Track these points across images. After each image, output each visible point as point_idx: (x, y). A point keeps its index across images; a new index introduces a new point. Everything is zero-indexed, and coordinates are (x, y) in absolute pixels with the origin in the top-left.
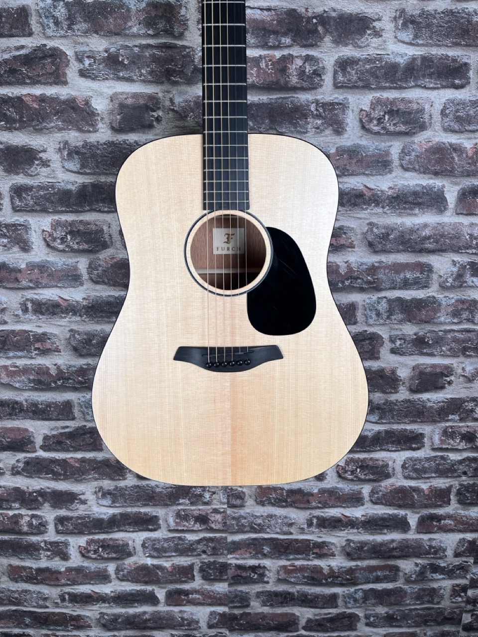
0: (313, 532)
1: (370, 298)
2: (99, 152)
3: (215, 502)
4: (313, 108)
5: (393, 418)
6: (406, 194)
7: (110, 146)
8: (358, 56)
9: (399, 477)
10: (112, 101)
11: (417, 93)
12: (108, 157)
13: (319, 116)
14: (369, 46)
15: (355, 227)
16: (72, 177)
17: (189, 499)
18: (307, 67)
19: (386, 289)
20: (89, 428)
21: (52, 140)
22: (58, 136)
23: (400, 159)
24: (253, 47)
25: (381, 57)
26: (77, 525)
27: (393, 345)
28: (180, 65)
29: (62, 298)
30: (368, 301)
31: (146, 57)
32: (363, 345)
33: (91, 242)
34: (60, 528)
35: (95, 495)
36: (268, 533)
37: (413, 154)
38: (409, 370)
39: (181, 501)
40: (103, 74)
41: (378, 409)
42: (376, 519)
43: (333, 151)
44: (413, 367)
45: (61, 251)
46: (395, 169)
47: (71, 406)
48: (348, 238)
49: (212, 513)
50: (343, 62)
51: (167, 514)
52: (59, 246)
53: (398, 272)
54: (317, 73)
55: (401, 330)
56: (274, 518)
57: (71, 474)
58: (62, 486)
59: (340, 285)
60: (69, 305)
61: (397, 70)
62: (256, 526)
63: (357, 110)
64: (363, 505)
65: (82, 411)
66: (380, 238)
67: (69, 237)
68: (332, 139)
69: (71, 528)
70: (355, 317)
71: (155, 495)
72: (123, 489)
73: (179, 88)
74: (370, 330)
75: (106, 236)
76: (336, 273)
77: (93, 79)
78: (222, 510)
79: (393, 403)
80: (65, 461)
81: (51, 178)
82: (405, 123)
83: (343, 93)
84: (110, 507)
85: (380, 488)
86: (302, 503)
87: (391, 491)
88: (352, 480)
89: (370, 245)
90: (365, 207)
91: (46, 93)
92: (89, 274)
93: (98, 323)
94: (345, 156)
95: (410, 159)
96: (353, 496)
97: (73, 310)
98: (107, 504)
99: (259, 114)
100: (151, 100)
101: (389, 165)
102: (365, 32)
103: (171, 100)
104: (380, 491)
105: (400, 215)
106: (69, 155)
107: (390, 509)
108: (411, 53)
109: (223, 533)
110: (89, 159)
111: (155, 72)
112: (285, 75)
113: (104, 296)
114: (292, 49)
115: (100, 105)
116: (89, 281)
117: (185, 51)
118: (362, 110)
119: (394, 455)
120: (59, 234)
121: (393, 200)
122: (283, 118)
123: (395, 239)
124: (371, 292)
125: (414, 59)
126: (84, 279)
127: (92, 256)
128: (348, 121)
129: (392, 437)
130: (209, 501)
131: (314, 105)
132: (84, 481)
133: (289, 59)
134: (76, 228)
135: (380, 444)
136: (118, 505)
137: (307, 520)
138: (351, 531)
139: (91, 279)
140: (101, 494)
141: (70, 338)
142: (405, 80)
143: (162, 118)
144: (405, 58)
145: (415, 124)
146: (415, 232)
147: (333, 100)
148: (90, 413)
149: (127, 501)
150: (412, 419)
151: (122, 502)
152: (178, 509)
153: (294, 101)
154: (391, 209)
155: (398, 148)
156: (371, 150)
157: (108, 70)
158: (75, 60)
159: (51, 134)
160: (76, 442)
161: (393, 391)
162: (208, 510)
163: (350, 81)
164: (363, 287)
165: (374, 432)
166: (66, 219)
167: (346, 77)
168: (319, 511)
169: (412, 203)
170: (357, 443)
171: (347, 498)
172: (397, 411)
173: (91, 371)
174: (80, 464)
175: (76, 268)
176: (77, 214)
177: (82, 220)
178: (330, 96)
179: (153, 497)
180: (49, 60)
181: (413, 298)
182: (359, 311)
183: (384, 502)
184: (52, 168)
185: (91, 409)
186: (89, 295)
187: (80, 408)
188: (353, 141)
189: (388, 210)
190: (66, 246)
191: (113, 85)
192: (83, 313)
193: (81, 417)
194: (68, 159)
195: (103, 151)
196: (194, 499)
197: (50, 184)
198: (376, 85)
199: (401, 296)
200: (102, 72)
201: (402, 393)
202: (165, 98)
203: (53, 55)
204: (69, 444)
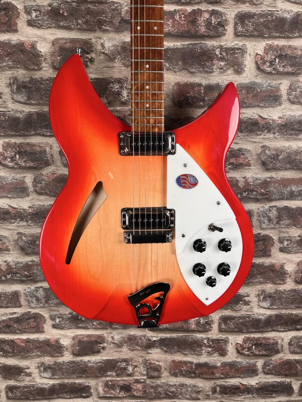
0: (217, 398)
1: (262, 207)
2: (42, 86)
3: (137, 374)
4: (217, 52)
5: (282, 305)
6: (292, 123)
7: (52, 82)
8: (254, 11)
9: (286, 352)
10: (53, 45)
13: (222, 59)
14: (262, 4)
15: (251, 149)
16: (20, 107)
17: (115, 372)
18: (213, 19)
19: (276, 200)
20: (33, 314)
21: (3, 76)
22: (9, 73)
23: (288, 94)
24: (169, 3)
25: (272, 13)
26: (23, 393)
27: (282, 245)
28: (110, 16)
29: (11, 207)
30: (262, 209)
31: (82, 10)
32: (257, 245)
33: (36, 161)
34: (10, 395)
35: (38, 370)
36: (180, 399)
37: (298, 90)
38: (295, 266)
39: (109, 373)
40: (47, 24)
41: (270, 297)
42: (267, 386)
44: (298, 263)
45: (11, 168)
46: (283, 102)
47: (18, 296)
48: (245, 158)
49: (134, 383)
50: (242, 16)
51: (97, 384)
52: (9, 164)
53: (285, 186)
54: (222, 25)
55: (288, 233)
56: (184, 387)
57: (19, 353)
58: (11, 362)
59: (239, 196)
60: (17, 212)
61: (285, 24)
62: (170, 394)
63: (253, 54)
64: (257, 375)
66: (272, 159)
67: (17, 156)
68: (233, 78)
69: (19, 395)
71: (87, 369)
72: (61, 364)
73: (109, 35)
74: (264, 233)
75: (48, 156)
76: (236, 187)
77: (38, 28)
78: (142, 381)
79: (281, 292)
80: (13, 341)
81: (3, 107)
82: (291, 66)
83: (242, 40)
84: (50, 378)
85: (271, 362)
86: (208, 375)
87: (280, 363)
88: (248, 355)
89: (264, 164)
90: (259, 133)
92: (34, 187)
94: (243, 91)
95: (296, 94)
96: (249, 368)
97: (21, 216)
98: (48, 376)
99: (174, 57)
100: (86, 44)
101: (279, 99)
103: (102, 45)
104: (271, 364)
105: (288, 140)
106: (18, 89)
107: (278, 378)
108: (296, 11)
109: (142, 400)
110: (35, 93)
111: (89, 22)
112: (195, 25)
113: (46, 205)
114: (201, 5)
115: (44, 48)
116: (34, 192)
117: (114, 5)
118: (257, 54)
119: (282, 335)
120: (9, 154)
121: (282, 128)
122: (193, 60)
123: (283, 159)
124: (264, 202)
125: (298, 15)
126: (30, 191)
127: (37, 172)
128: (246, 63)
129: (281, 320)
130: (131, 373)
131: (219, 49)
132: (29, 358)
133: (198, 12)
134: (24, 149)
135: (271, 326)
136: (57, 377)
137: (211, 388)
138: (247, 396)
139: (36, 191)
140: (42, 368)
141: (18, 239)
142: (291, 31)
143: (94, 59)
144: (291, 14)
145: (300, 67)
146: (300, 153)
147: (234, 46)
148: (34, 301)
149: (65, 374)
150: (297, 305)
151: (60, 375)
152: (106, 380)
153: (203, 46)
154: (281, 135)
155: (287, 86)
156: (264, 86)
157: (50, 21)
158: (24, 13)
159: (3, 71)
160: (22, 325)
161: (282, 283)
162: (131, 380)
163: (247, 31)
164: (257, 198)
165: (266, 316)
166: (15, 141)
167: (245, 28)
168: (222, 380)
169: (297, 130)
170: (252, 325)
171: (244, 370)
172: (285, 298)
173: (35, 267)
174: (25, 344)
175: (23, 182)
176: (24, 137)
177: (29, 143)
178: (232, 43)
179: (86, 370)
180: (3, 13)
181: (298, 207)
182: (254, 218)
183: (274, 372)
184: (4, 100)
185: (35, 299)
186: (34, 204)
187: (25, 297)
188: (250, 79)
189: (278, 135)
190: (15, 164)
191: (55, 32)
192: (28, 219)
193: (27, 305)
194: (17, 92)
195: (46, 86)
196: (120, 372)
197: (2, 112)
198: (268, 35)
199: (288, 206)
200: (46, 22)
201: (289, 284)
202: (97, 43)
203: (6, 9)
204: (16, 328)
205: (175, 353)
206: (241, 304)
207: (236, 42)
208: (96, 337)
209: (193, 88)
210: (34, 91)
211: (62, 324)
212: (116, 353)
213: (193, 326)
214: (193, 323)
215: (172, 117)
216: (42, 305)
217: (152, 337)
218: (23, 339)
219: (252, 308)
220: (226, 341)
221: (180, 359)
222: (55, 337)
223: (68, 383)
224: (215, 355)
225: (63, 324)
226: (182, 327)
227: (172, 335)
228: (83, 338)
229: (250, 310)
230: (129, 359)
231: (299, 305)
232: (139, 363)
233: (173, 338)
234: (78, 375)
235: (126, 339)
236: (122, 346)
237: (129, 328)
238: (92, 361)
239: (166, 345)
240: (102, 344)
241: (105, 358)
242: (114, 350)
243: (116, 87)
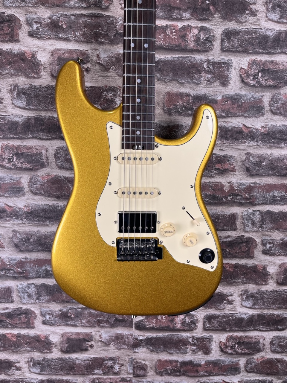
1: (247, 211)
2: (41, 93)
3: (123, 372)
4: (205, 65)
5: (264, 305)
6: (274, 132)
7: (50, 89)
8: (239, 29)
9: (267, 351)
10: (52, 55)
11: (282, 58)
12: (48, 97)
13: (210, 72)
14: (247, 22)
15: (236, 156)
16: (19, 112)
17: (102, 370)
18: (202, 35)
19: (259, 204)
20: (25, 310)
21: (5, 83)
22: (10, 80)
23: (270, 106)
24: (161, 19)
25: (256, 31)
27: (264, 248)
28: (106, 30)
29: (8, 205)
30: (246, 213)
31: (80, 23)
32: (241, 247)
33: (32, 162)
35: (28, 364)
37: (280, 102)
38: (277, 268)
39: (96, 371)
41: (252, 297)
43: (220, 98)
44: (280, 265)
45: (8, 169)
46: (266, 113)
47: (11, 292)
48: (230, 164)
50: (228, 33)
51: (84, 382)
52: (7, 165)
53: (268, 191)
54: (210, 40)
55: (271, 236)
59: (224, 199)
60: (13, 211)
61: (268, 41)
63: (238, 68)
64: (239, 373)
65: (19, 296)
66: (255, 165)
67: (15, 158)
68: (219, 89)
70: (235, 225)
71: (75, 366)
72: (49, 360)
73: (104, 47)
74: (247, 235)
75: (44, 158)
76: (221, 191)
77: (39, 38)
78: (128, 379)
79: (263, 293)
80: (4, 336)
81: (3, 112)
82: (273, 79)
83: (228, 55)
84: (39, 374)
85: (253, 360)
86: (192, 372)
87: (261, 362)
88: (231, 354)
89: (248, 170)
90: (243, 141)
91: (3, 48)
92: (29, 187)
93: (35, 225)
94: (229, 102)
95: (277, 106)
96: (232, 366)
97: (17, 215)
98: (37, 372)
99: (165, 69)
100: (82, 55)
101: (261, 110)
102: (244, 12)
103: (98, 56)
104: (253, 362)
105: (270, 148)
106: (18, 95)
107: (260, 376)
108: (278, 29)
110: (33, 99)
111: (86, 34)
112: (185, 40)
113: (41, 204)
114: (191, 21)
115: (43, 58)
116: (29, 192)
117: (109, 19)
118: (242, 68)
119: (265, 334)
120: (7, 155)
121: (265, 136)
122: (183, 72)
123: (266, 165)
124: (248, 206)
125: (280, 33)
126: (25, 191)
127: (32, 173)
128: (232, 76)
129: (263, 320)
130: (118, 371)
131: (206, 63)
132: (19, 352)
133: (189, 28)
134: (21, 151)
135: (254, 325)
136: (45, 373)
139: (31, 191)
140: (32, 363)
141: (13, 237)
142: (273, 48)
143: (90, 69)
144: (273, 32)
145: (281, 80)
146: (281, 161)
147: (220, 60)
148: (26, 297)
149: (53, 370)
150: (278, 306)
151: (49, 371)
152: (93, 378)
153: (191, 60)
154: (263, 143)
155: (269, 98)
156: (248, 98)
157: (50, 32)
158: (26, 25)
159: (5, 78)
160: (14, 320)
161: (264, 283)
162: (118, 379)
163: (233, 47)
164: (242, 202)
165: (249, 315)
166: (13, 144)
167: (230, 44)
168: (206, 378)
169: (279, 139)
170: (235, 323)
171: (227, 368)
172: (267, 299)
173: (28, 264)
174: (16, 339)
175: (19, 183)
176: (22, 140)
177: (26, 145)
178: (218, 58)
179: (74, 368)
180: (6, 24)
181: (280, 212)
182: (238, 220)
183: (256, 371)
184: (4, 105)
185: (27, 295)
186: (29, 203)
187: (18, 293)
188: (235, 91)
189: (261, 143)
190: (12, 165)
191: (54, 43)
192: (23, 218)
193: (18, 300)
194: (17, 98)
195: (44, 93)
196: (106, 370)
197: (2, 116)
198: (252, 51)
199: (271, 210)
200: (46, 34)
201: (270, 285)
202: (93, 54)
203: (10, 21)
204: (8, 322)
205: (161, 352)
206: (225, 303)
207: (223, 57)
208: (84, 335)
209: (182, 98)
210: (33, 97)
211: (51, 321)
212: (104, 352)
213: (179, 326)
214: (179, 322)
215: (162, 124)
216: (33, 301)
217: (139, 336)
218: (14, 334)
219: (235, 307)
220: (210, 340)
221: (166, 358)
222: (44, 333)
223: (56, 380)
224: (200, 353)
225: (53, 321)
226: (168, 327)
227: (158, 334)
228: (71, 335)
229: (233, 309)
230: (116, 358)
231: (281, 306)
232: (126, 362)
233: (159, 338)
234: (66, 372)
235: (114, 337)
236: (109, 344)
237: (117, 327)
238: (80, 359)
239: (152, 344)
240: (89, 342)
241: (92, 356)
242: (101, 349)
243: (110, 95)
